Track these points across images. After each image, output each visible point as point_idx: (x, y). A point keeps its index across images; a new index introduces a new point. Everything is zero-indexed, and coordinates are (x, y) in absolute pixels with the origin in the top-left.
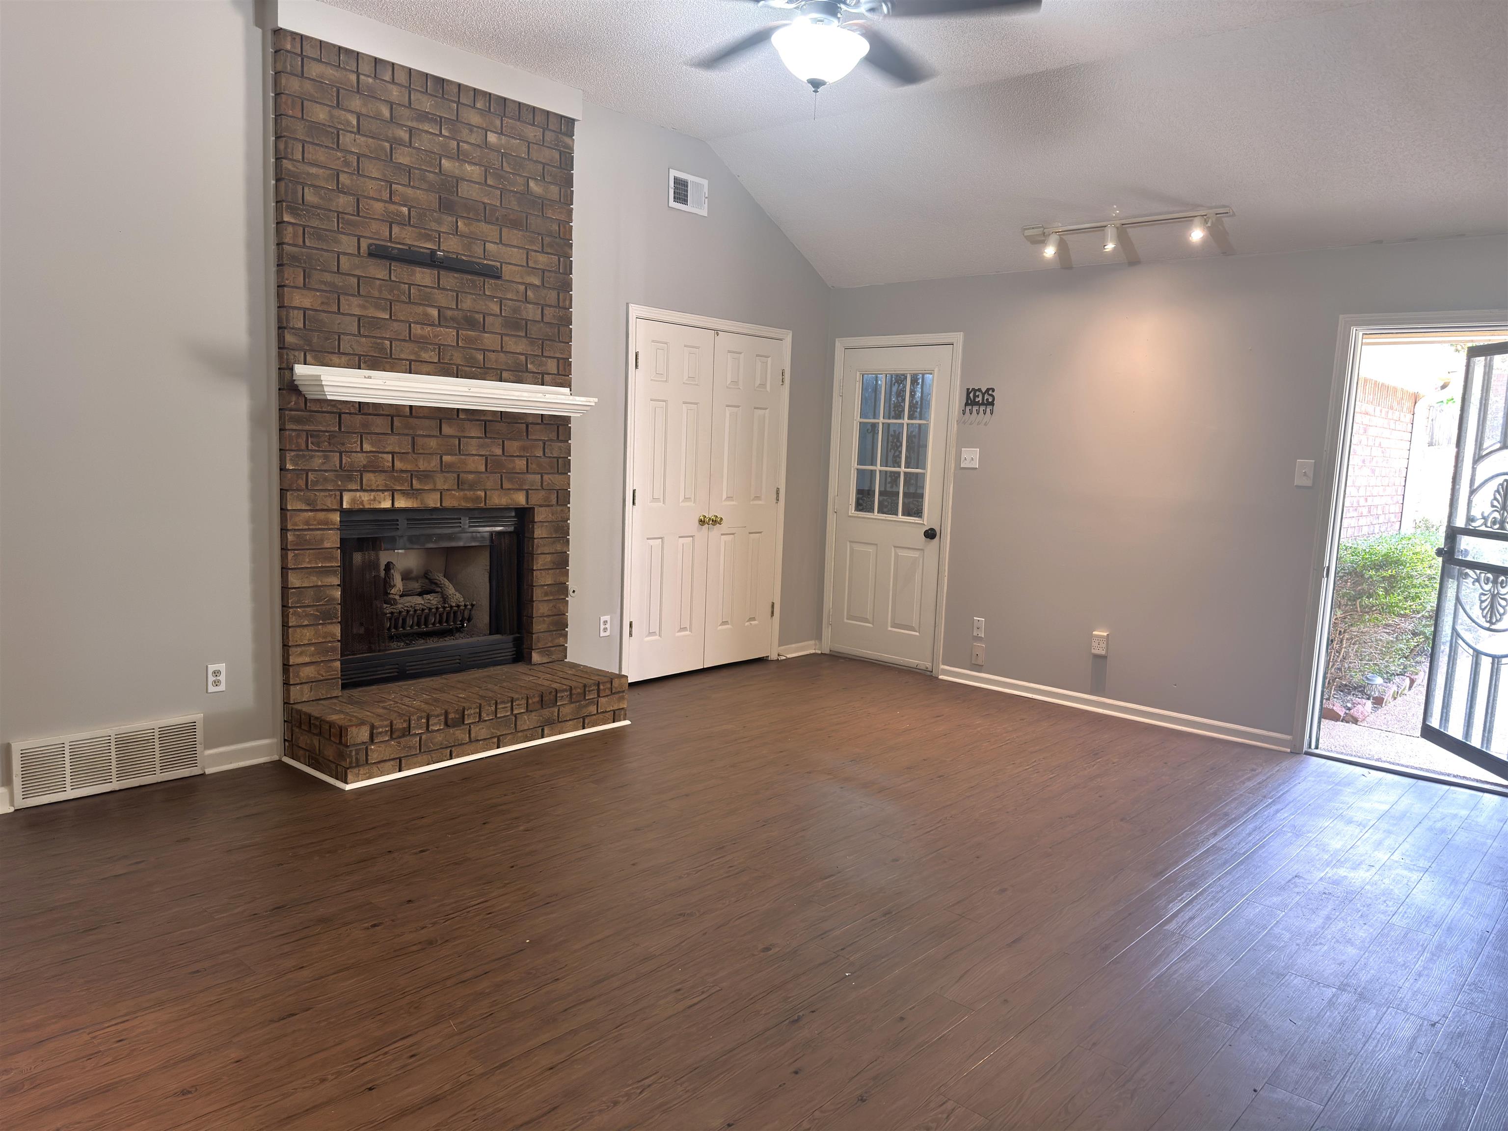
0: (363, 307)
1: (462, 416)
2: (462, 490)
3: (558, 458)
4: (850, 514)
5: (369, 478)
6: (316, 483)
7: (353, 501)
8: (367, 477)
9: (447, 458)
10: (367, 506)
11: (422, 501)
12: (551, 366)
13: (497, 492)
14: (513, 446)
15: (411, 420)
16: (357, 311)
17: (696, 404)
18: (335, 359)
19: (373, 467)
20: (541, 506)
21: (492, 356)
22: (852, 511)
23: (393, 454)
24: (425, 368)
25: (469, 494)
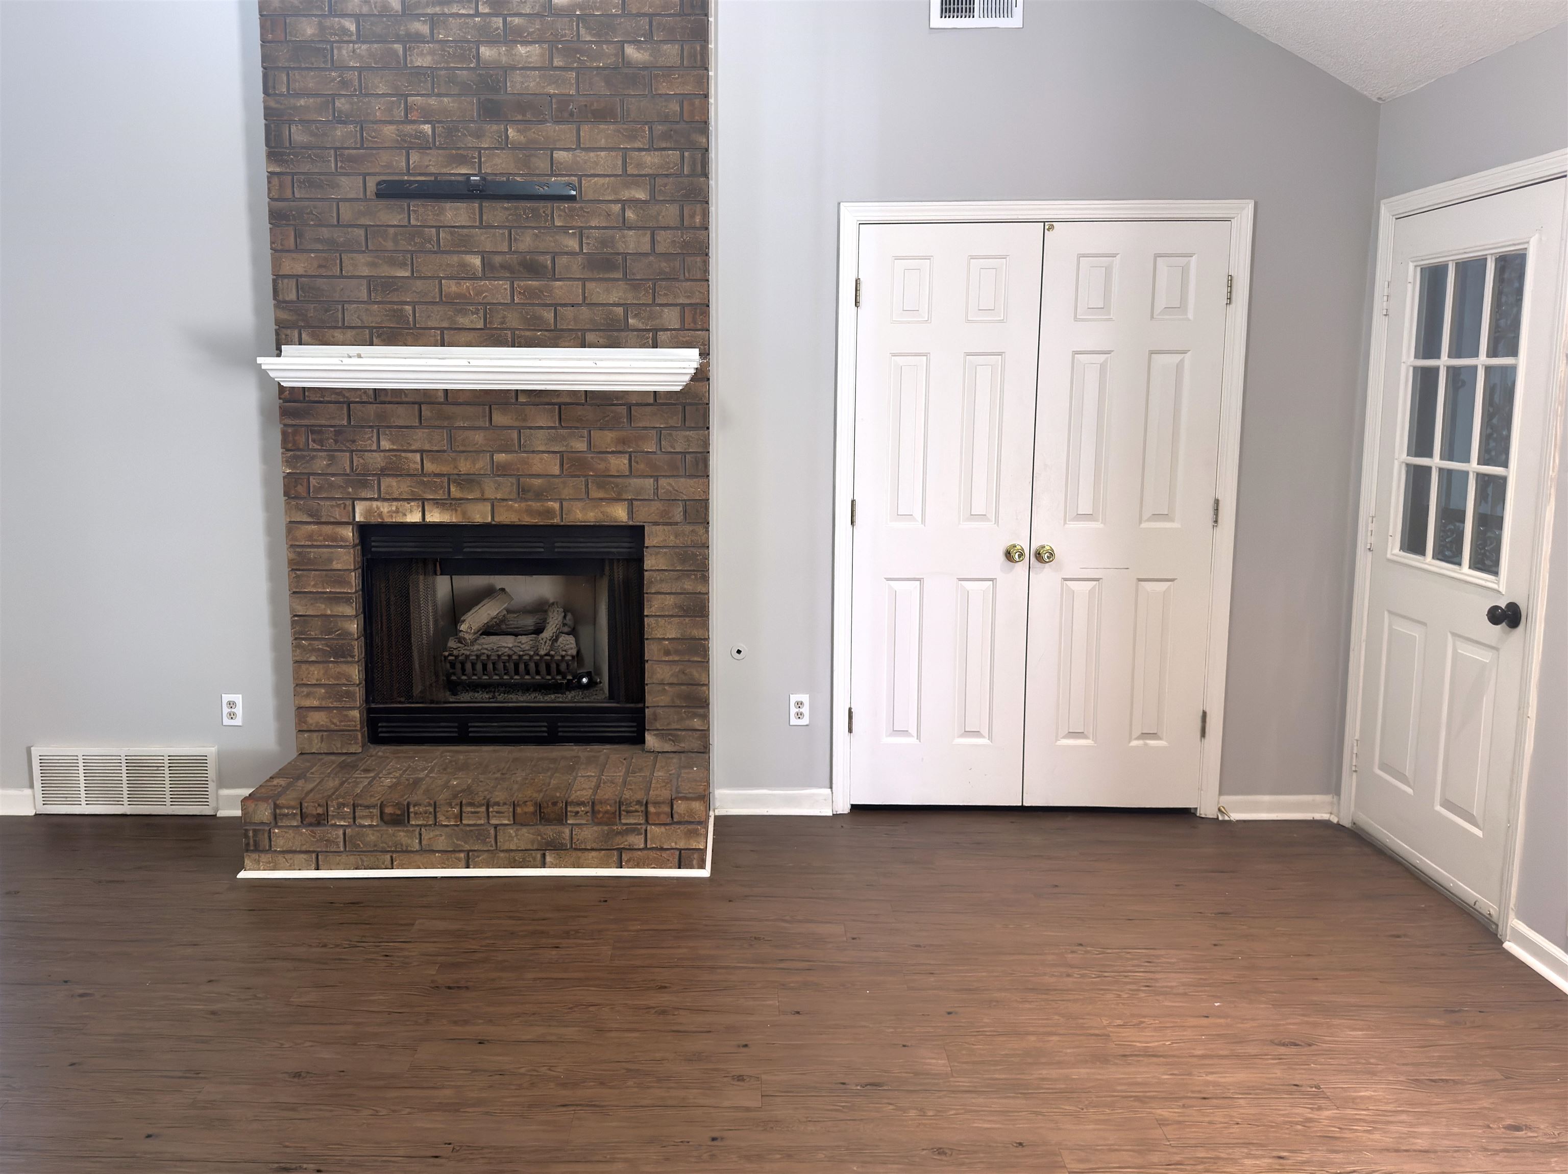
0: (373, 265)
1: (522, 399)
2: (526, 500)
3: (684, 454)
4: (1389, 556)
5: (390, 484)
6: (319, 489)
7: (369, 512)
8: (386, 482)
9: (500, 457)
10: (388, 520)
11: (464, 514)
12: (671, 318)
13: (580, 504)
14: (606, 438)
15: (446, 408)
16: (366, 271)
17: (1000, 354)
18: (338, 334)
19: (393, 470)
20: (656, 524)
21: (569, 312)
22: (1394, 549)
23: (422, 452)
24: (464, 336)
25: (536, 505)
